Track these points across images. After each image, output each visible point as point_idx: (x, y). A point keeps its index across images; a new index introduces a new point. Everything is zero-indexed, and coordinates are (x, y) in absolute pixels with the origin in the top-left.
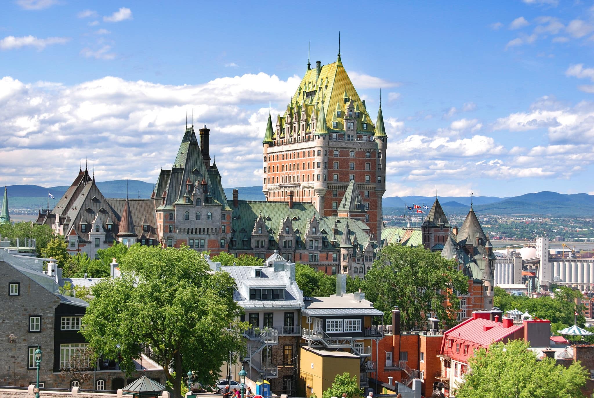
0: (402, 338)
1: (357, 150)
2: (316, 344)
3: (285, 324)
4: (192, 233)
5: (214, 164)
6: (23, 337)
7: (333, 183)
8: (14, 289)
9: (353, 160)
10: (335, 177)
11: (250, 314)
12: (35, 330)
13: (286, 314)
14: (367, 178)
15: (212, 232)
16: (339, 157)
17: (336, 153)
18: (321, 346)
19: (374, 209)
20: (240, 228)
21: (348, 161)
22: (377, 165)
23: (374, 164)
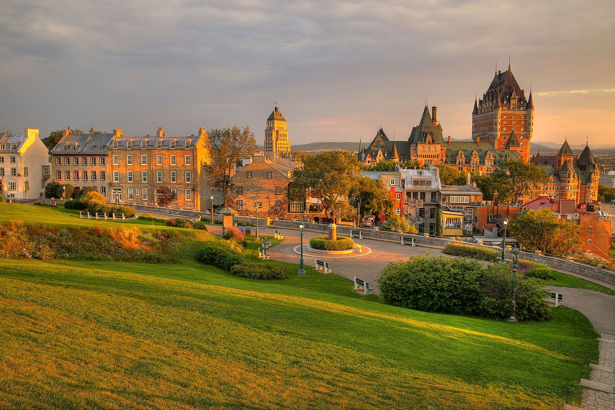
0: (499, 208)
1: (517, 115)
2: (445, 208)
3: (432, 198)
4: (427, 157)
5: (439, 124)
6: (274, 197)
7: (504, 133)
8: (249, 175)
9: (514, 120)
10: (504, 129)
11: (414, 193)
12: (279, 193)
13: (432, 193)
14: (522, 130)
15: (435, 157)
16: (507, 119)
17: (505, 117)
18: (447, 209)
19: (526, 145)
20: (451, 155)
21: (512, 121)
22: (528, 123)
23: (526, 122)
